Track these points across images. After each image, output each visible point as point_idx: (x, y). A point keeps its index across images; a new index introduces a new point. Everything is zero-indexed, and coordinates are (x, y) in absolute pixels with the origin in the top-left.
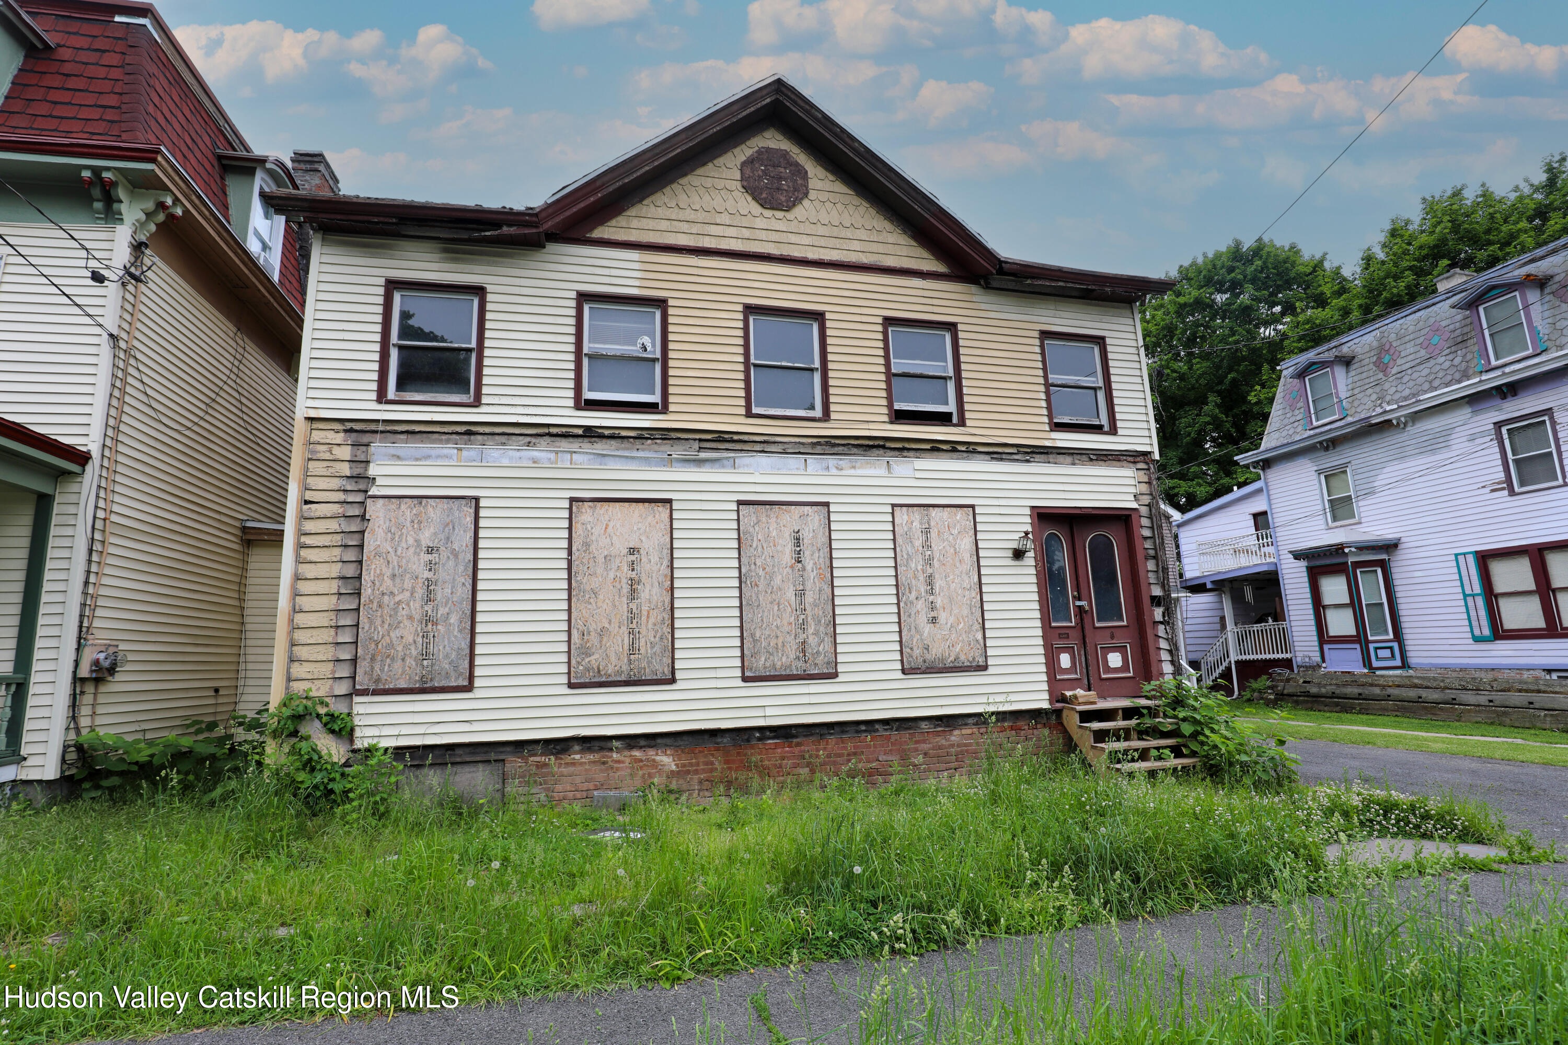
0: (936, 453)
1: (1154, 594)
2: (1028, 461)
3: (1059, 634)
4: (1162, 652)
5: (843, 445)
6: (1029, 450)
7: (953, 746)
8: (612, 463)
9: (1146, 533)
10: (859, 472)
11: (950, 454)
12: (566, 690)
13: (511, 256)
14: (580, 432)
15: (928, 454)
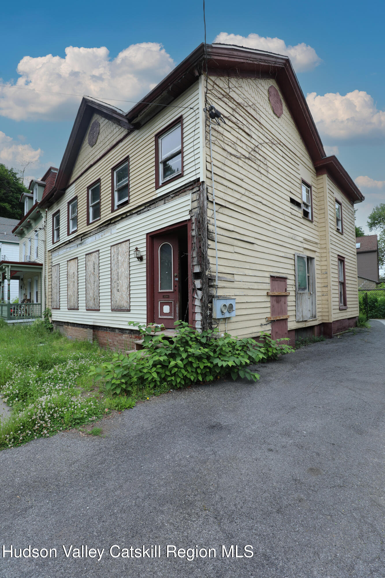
0: (123, 220)
1: (195, 271)
2: (148, 210)
3: (163, 296)
4: (196, 307)
5: (102, 227)
6: (148, 205)
7: (123, 340)
8: (72, 249)
9: (194, 233)
10: (106, 235)
11: (127, 218)
12: (67, 310)
13: (62, 199)
14: (68, 242)
15: (121, 221)
